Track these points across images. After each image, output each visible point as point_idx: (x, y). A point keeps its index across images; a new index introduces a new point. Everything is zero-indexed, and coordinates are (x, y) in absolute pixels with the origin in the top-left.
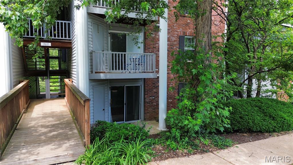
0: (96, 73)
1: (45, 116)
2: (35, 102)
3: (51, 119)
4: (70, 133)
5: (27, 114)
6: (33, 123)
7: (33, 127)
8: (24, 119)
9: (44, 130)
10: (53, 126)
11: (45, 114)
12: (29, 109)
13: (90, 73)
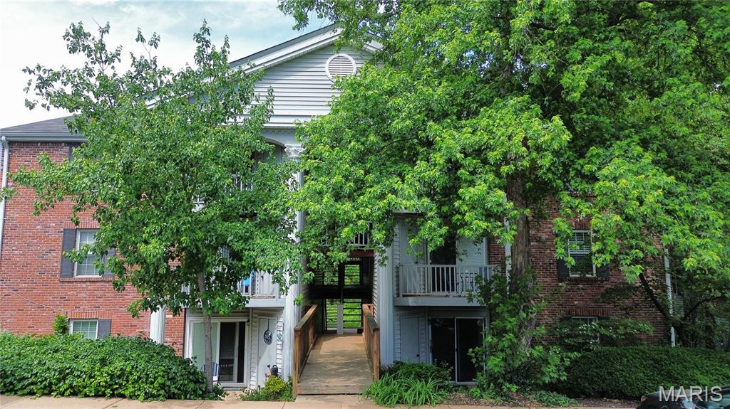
0: (404, 296)
1: (334, 355)
2: (323, 338)
3: (340, 358)
4: (361, 371)
5: (314, 351)
6: (321, 360)
7: (322, 363)
8: (312, 355)
9: (334, 367)
10: (343, 364)
11: (333, 352)
12: (316, 346)
13: (395, 296)
